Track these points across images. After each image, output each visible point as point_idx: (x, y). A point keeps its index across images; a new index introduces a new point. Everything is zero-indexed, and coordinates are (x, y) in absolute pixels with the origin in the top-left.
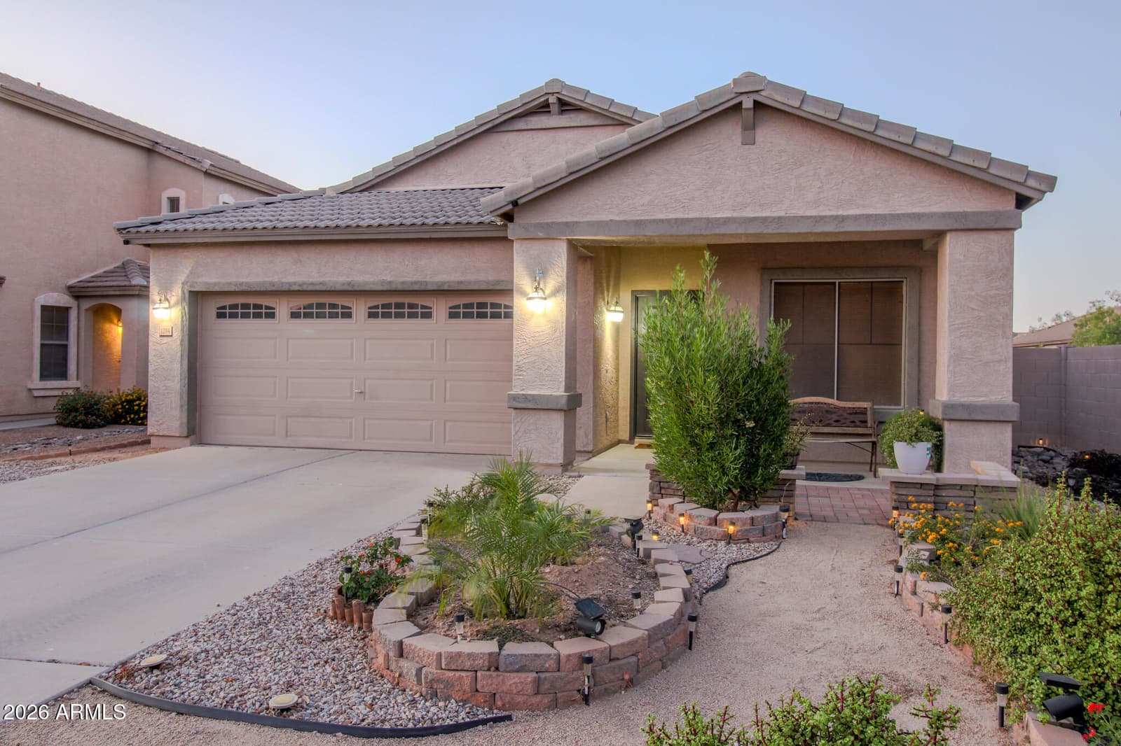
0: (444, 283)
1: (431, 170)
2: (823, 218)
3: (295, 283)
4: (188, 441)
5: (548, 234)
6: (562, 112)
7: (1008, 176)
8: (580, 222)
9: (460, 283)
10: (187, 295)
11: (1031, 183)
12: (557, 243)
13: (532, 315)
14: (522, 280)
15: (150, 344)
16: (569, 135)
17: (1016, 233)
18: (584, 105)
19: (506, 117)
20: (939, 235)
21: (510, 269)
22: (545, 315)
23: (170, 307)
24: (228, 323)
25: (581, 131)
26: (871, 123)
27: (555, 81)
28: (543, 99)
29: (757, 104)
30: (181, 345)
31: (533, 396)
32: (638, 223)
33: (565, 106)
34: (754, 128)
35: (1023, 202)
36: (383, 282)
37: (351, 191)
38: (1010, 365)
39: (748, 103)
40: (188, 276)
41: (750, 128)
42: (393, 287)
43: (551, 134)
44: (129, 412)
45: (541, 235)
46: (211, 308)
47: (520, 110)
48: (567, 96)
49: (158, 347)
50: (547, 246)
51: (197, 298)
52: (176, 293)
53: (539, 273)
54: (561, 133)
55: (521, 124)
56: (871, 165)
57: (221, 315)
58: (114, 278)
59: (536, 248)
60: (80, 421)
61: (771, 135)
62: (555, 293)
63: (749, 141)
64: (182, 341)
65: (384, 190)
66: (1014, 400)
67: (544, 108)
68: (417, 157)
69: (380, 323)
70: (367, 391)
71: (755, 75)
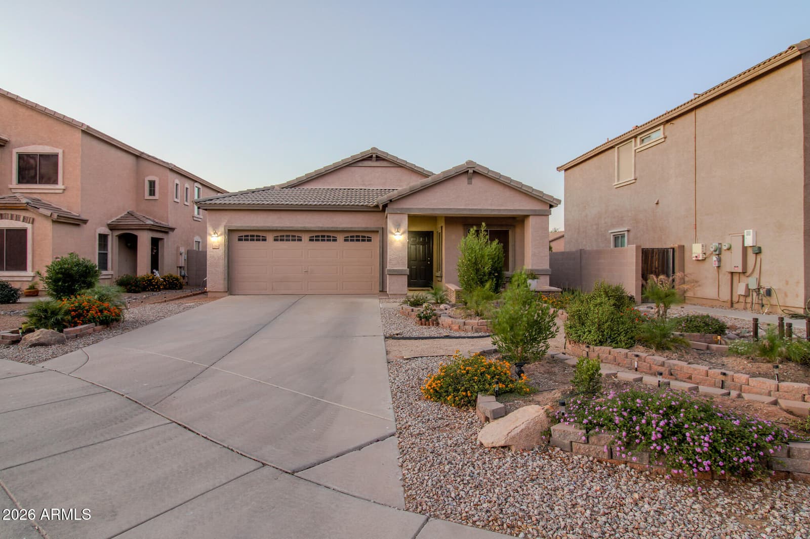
0: (345, 228)
1: (322, 181)
2: (494, 210)
3: (279, 227)
4: (227, 294)
5: (401, 212)
6: (377, 160)
7: (537, 194)
8: (413, 208)
9: (351, 228)
10: (227, 231)
11: (554, 202)
12: (404, 215)
13: (395, 241)
14: (390, 226)
15: (208, 252)
16: (380, 169)
17: (550, 216)
18: (386, 158)
19: (354, 161)
20: (527, 216)
21: (386, 223)
22: (400, 241)
23: (218, 237)
24: (244, 243)
25: (384, 168)
26: (509, 180)
27: (374, 149)
28: (370, 155)
29: (474, 172)
30: (224, 252)
31: (396, 270)
32: (433, 209)
33: (378, 158)
34: (471, 179)
35: (551, 206)
36: (319, 227)
37: (286, 188)
38: (549, 257)
39: (471, 171)
40: (227, 223)
41: (470, 179)
42: (323, 229)
43: (373, 168)
44: (149, 285)
45: (399, 212)
46: (236, 236)
47: (361, 159)
48: (379, 154)
49: (212, 253)
50: (401, 216)
51: (230, 232)
52: (221, 230)
53: (398, 226)
54: (376, 168)
55: (360, 164)
56: (508, 193)
57: (239, 240)
58: (129, 220)
59: (397, 217)
60: (133, 290)
61: (477, 182)
62: (403, 233)
63: (470, 183)
64: (225, 250)
65: (301, 188)
66: (550, 268)
67: (370, 158)
68: (316, 175)
69: (315, 243)
70: (309, 271)
71: (472, 161)
